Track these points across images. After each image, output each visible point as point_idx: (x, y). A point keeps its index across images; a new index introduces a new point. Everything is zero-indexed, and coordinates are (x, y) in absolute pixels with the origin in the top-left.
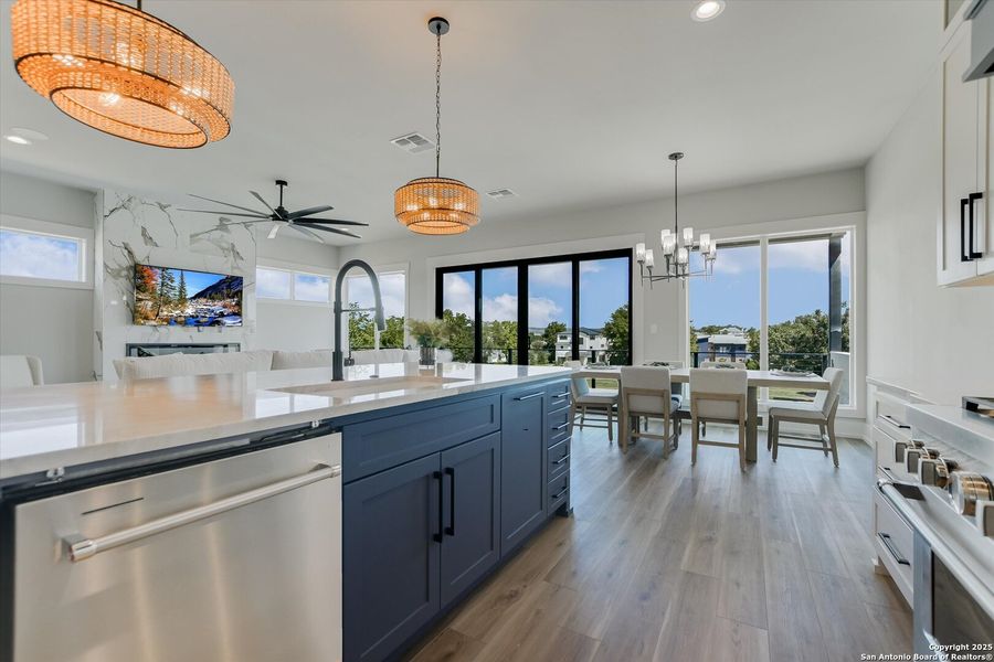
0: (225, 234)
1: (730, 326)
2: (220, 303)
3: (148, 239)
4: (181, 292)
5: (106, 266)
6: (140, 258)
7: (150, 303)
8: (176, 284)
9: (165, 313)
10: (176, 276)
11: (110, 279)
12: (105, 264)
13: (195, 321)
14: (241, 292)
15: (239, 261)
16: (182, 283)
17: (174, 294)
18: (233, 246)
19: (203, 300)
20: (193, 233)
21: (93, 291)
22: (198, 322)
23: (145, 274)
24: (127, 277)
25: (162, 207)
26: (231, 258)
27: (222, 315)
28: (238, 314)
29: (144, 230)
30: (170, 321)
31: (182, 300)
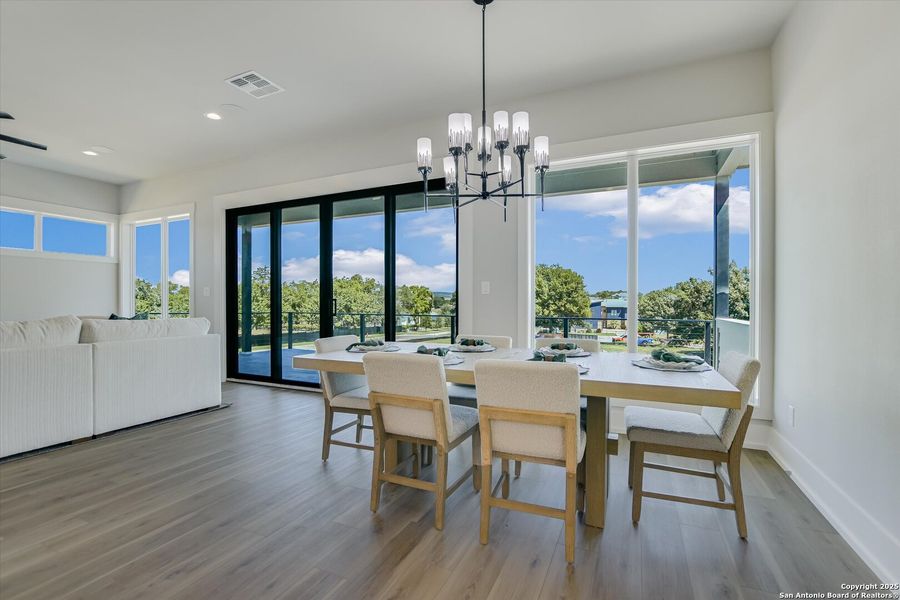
1: (620, 292)
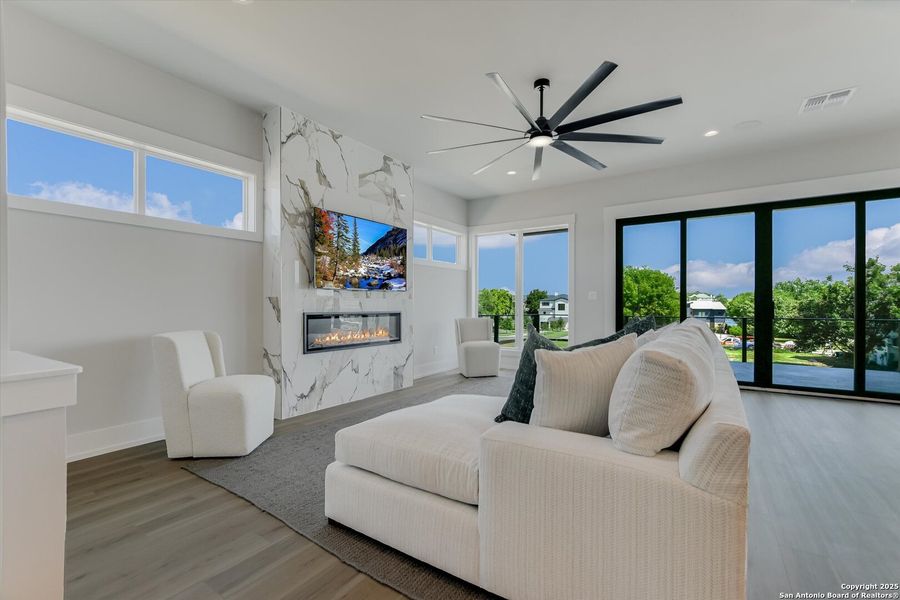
0: (388, 176)
2: (387, 262)
3: (322, 178)
4: (354, 245)
5: (283, 210)
6: (315, 202)
7: (328, 259)
8: (350, 235)
9: (342, 272)
10: (350, 224)
11: (288, 228)
12: (282, 206)
13: (367, 283)
14: (405, 247)
15: (399, 210)
16: (355, 234)
17: (348, 248)
18: (395, 192)
19: (373, 257)
20: (361, 173)
21: (262, 243)
22: (369, 285)
23: (323, 221)
24: (303, 225)
25: (335, 137)
26: (393, 207)
27: (389, 277)
28: (402, 276)
29: (318, 165)
30: (347, 283)
31: (356, 256)
